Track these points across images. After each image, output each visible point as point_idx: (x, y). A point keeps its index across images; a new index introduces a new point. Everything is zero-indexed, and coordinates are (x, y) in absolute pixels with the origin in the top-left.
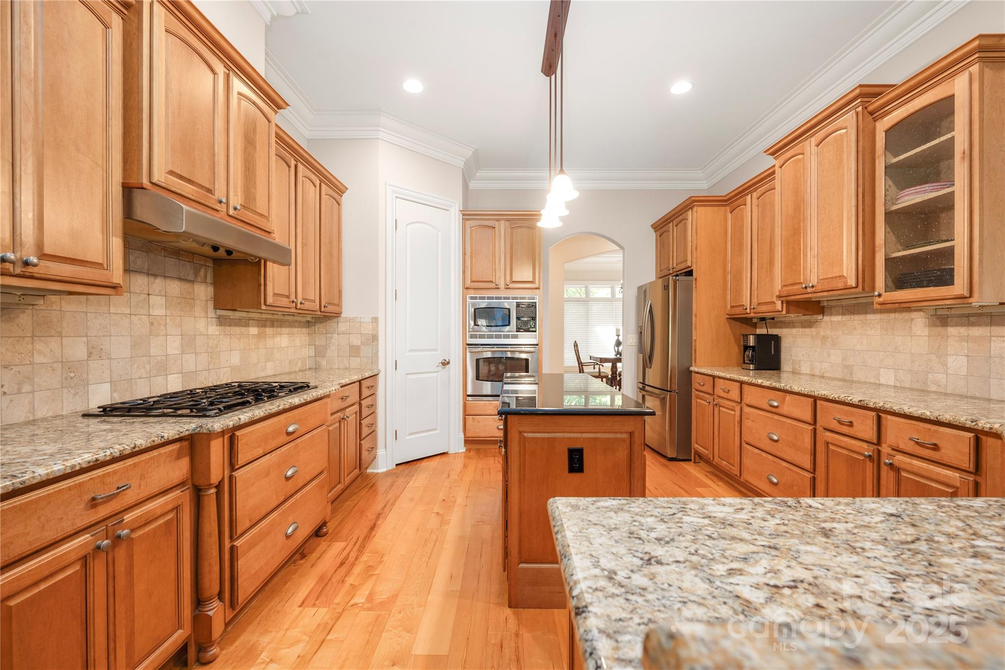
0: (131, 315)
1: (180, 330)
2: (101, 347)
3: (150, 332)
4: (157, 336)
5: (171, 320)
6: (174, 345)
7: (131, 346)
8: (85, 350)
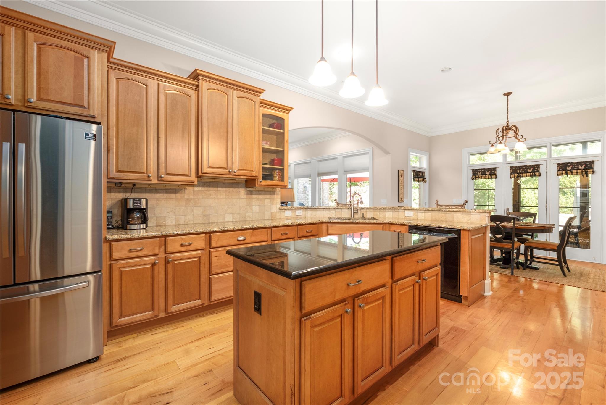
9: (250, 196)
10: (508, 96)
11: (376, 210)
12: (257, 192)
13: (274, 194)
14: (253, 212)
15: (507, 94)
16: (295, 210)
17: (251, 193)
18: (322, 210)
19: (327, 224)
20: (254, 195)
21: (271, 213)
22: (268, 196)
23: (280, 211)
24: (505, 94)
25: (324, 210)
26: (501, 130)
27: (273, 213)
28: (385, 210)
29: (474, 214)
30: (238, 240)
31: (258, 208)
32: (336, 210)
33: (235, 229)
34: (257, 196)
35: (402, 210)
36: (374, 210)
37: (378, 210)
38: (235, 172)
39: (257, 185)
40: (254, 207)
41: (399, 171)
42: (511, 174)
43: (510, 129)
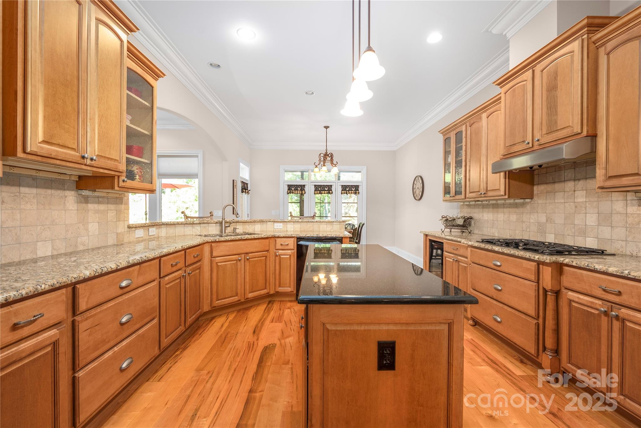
0: (565, 203)
1: (597, 210)
2: (551, 218)
3: (575, 211)
4: (579, 214)
5: (590, 204)
6: (592, 219)
7: (564, 218)
8: (545, 219)
9: (84, 205)
10: (326, 129)
11: (245, 224)
12: (97, 199)
13: (122, 204)
14: (90, 234)
15: (327, 127)
16: (147, 228)
17: (86, 200)
18: (183, 226)
19: (210, 244)
20: (90, 203)
21: (117, 234)
22: (112, 207)
23: (129, 230)
24: (325, 127)
25: (186, 225)
26: (322, 155)
27: (120, 233)
28: (254, 223)
29: (335, 223)
30: (122, 288)
31: (98, 228)
32: (202, 225)
33: (119, 268)
34: (96, 206)
35: (270, 223)
36: (244, 224)
37: (248, 223)
38: (92, 159)
39: (116, 188)
40: (90, 225)
41: (233, 180)
42: (315, 191)
43: (328, 155)
